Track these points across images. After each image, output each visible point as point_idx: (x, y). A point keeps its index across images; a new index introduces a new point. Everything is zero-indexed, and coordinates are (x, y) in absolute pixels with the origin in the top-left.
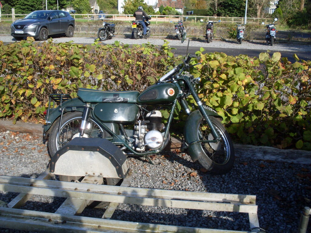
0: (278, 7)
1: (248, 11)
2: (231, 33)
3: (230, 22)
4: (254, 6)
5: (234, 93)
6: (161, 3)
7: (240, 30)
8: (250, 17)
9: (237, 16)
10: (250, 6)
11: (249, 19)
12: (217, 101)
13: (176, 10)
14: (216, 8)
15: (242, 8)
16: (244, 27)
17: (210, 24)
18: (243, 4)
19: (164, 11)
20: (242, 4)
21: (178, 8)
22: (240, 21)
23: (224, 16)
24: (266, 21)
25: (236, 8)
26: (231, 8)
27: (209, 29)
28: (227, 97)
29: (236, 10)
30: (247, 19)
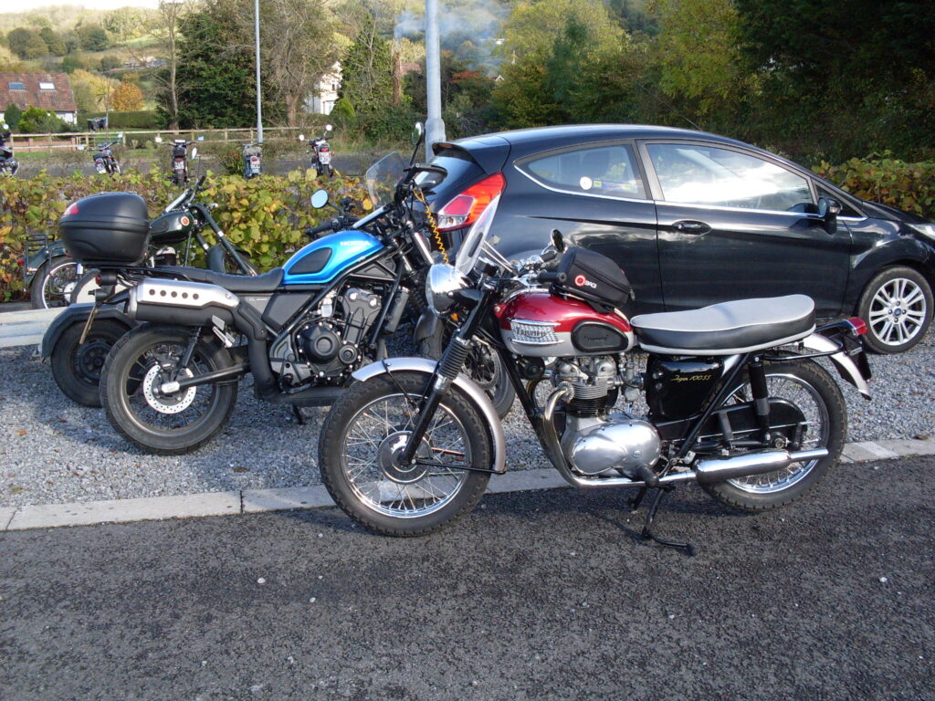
0: (340, 95)
1: (265, 110)
2: (229, 165)
3: (220, 141)
4: (277, 96)
5: (261, 223)
6: (7, 100)
7: (250, 156)
8: (272, 125)
9: (234, 125)
10: (267, 97)
11: (270, 131)
12: (240, 236)
13: (59, 116)
14: (176, 105)
15: (246, 102)
16: (259, 149)
17: (180, 146)
18: (250, 92)
19: (22, 122)
20: (246, 91)
21: (64, 112)
22: (244, 138)
23: (201, 127)
24: (313, 133)
25: (230, 102)
26: (216, 104)
27: (179, 159)
28: (253, 229)
29: (231, 109)
30: (264, 131)
